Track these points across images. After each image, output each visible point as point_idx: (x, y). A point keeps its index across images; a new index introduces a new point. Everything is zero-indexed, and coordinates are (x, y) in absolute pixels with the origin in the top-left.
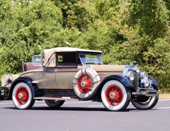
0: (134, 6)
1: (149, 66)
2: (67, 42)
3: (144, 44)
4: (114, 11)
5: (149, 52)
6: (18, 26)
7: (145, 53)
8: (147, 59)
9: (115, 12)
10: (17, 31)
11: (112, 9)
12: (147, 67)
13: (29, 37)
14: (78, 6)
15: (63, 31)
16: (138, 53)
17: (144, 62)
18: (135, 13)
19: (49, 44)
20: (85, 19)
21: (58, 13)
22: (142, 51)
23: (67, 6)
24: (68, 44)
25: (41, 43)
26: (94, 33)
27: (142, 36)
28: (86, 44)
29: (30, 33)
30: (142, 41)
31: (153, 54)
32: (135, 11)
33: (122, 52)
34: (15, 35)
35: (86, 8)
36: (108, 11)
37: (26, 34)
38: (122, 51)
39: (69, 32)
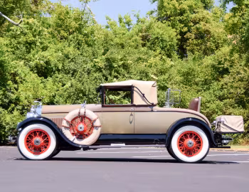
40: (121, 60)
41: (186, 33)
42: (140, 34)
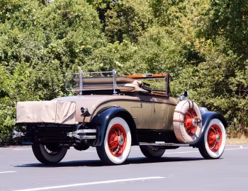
0: (216, 10)
1: (237, 98)
2: (117, 63)
3: (230, 66)
4: (176, 12)
5: (237, 78)
6: (48, 38)
7: (232, 80)
8: (234, 89)
9: (178, 14)
10: (46, 46)
11: (173, 8)
12: (235, 99)
13: (64, 55)
14: (122, 5)
15: (110, 46)
16: (221, 80)
17: (230, 91)
18: (217, 21)
19: (92, 65)
20: (133, 24)
21: (94, 14)
22: (227, 77)
23: (105, 4)
24: (120, 65)
25: (81, 63)
26: (155, 50)
27: (228, 55)
28: (145, 66)
29: (65, 48)
30: (227, 62)
31: (243, 81)
32: (218, 18)
33: (197, 78)
34: (44, 51)
35: (135, 8)
36: (168, 12)
37: (60, 50)
38: (197, 76)
39: (120, 47)
40: (81, 44)
41: (105, 10)
42: (59, 12)
